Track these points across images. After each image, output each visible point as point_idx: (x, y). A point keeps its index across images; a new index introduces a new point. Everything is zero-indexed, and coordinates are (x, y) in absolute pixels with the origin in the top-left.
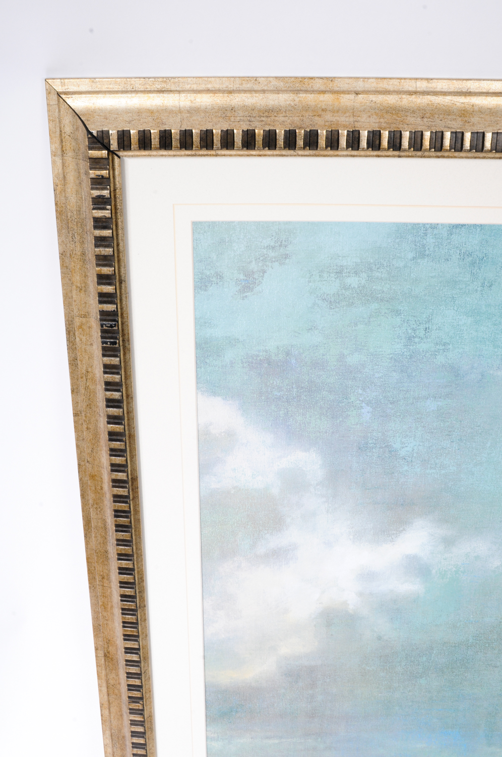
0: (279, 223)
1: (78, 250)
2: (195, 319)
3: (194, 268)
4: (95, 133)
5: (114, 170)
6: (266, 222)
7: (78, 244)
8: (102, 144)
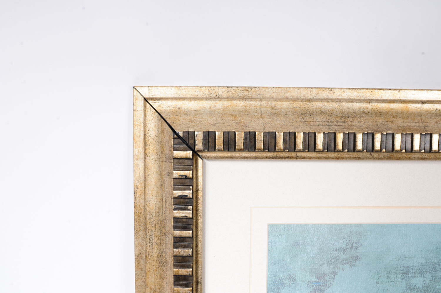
0: (351, 225)
1: (155, 251)
3: (268, 271)
4: (181, 134)
5: (197, 171)
6: (339, 225)
7: (155, 246)
8: (187, 144)
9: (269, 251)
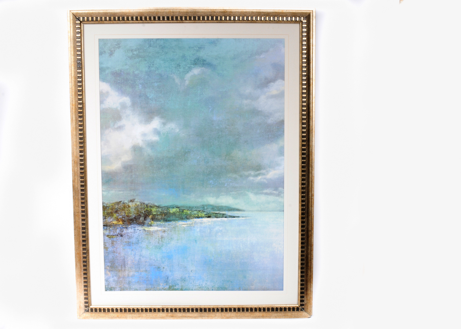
0: (118, 39)
2: (99, 62)
3: (99, 50)
4: (77, 18)
5: (81, 26)
6: (115, 39)
8: (79, 20)
9: (99, 45)
